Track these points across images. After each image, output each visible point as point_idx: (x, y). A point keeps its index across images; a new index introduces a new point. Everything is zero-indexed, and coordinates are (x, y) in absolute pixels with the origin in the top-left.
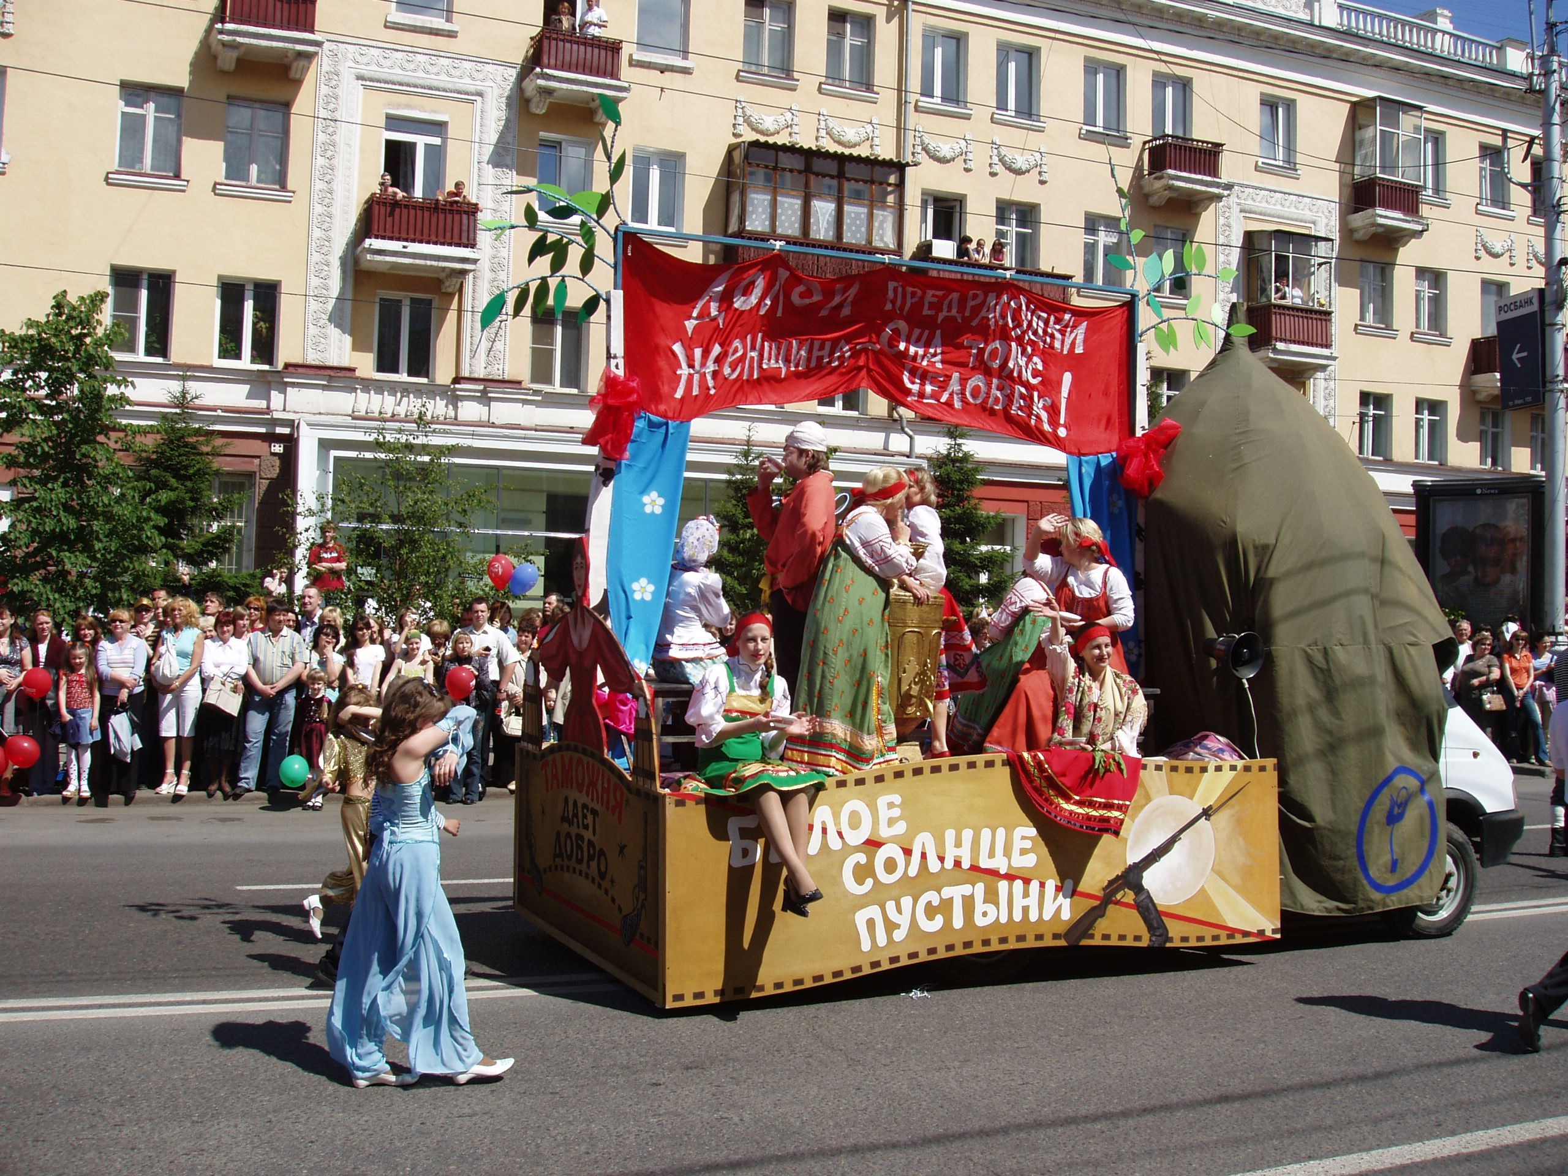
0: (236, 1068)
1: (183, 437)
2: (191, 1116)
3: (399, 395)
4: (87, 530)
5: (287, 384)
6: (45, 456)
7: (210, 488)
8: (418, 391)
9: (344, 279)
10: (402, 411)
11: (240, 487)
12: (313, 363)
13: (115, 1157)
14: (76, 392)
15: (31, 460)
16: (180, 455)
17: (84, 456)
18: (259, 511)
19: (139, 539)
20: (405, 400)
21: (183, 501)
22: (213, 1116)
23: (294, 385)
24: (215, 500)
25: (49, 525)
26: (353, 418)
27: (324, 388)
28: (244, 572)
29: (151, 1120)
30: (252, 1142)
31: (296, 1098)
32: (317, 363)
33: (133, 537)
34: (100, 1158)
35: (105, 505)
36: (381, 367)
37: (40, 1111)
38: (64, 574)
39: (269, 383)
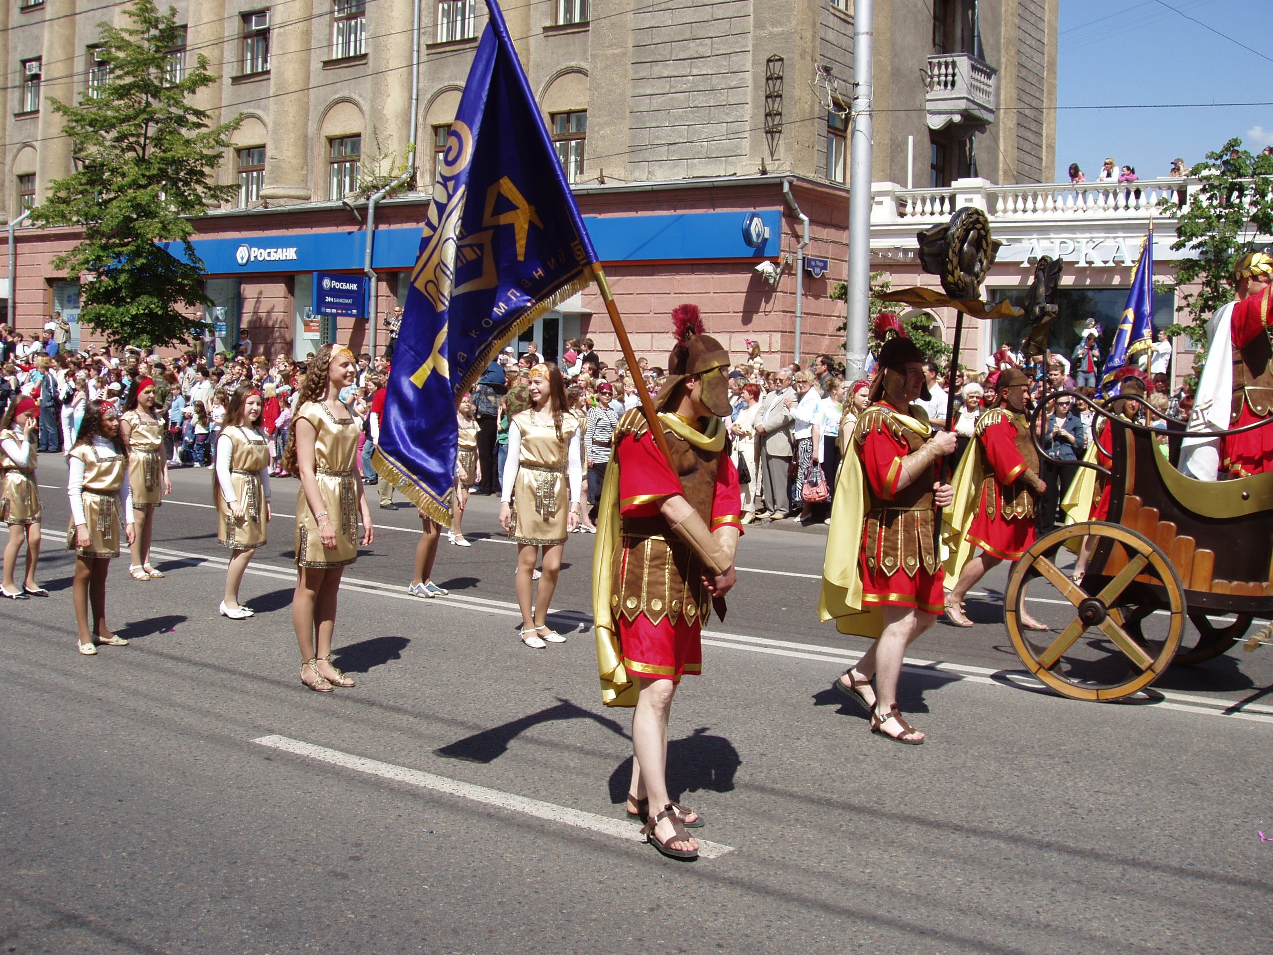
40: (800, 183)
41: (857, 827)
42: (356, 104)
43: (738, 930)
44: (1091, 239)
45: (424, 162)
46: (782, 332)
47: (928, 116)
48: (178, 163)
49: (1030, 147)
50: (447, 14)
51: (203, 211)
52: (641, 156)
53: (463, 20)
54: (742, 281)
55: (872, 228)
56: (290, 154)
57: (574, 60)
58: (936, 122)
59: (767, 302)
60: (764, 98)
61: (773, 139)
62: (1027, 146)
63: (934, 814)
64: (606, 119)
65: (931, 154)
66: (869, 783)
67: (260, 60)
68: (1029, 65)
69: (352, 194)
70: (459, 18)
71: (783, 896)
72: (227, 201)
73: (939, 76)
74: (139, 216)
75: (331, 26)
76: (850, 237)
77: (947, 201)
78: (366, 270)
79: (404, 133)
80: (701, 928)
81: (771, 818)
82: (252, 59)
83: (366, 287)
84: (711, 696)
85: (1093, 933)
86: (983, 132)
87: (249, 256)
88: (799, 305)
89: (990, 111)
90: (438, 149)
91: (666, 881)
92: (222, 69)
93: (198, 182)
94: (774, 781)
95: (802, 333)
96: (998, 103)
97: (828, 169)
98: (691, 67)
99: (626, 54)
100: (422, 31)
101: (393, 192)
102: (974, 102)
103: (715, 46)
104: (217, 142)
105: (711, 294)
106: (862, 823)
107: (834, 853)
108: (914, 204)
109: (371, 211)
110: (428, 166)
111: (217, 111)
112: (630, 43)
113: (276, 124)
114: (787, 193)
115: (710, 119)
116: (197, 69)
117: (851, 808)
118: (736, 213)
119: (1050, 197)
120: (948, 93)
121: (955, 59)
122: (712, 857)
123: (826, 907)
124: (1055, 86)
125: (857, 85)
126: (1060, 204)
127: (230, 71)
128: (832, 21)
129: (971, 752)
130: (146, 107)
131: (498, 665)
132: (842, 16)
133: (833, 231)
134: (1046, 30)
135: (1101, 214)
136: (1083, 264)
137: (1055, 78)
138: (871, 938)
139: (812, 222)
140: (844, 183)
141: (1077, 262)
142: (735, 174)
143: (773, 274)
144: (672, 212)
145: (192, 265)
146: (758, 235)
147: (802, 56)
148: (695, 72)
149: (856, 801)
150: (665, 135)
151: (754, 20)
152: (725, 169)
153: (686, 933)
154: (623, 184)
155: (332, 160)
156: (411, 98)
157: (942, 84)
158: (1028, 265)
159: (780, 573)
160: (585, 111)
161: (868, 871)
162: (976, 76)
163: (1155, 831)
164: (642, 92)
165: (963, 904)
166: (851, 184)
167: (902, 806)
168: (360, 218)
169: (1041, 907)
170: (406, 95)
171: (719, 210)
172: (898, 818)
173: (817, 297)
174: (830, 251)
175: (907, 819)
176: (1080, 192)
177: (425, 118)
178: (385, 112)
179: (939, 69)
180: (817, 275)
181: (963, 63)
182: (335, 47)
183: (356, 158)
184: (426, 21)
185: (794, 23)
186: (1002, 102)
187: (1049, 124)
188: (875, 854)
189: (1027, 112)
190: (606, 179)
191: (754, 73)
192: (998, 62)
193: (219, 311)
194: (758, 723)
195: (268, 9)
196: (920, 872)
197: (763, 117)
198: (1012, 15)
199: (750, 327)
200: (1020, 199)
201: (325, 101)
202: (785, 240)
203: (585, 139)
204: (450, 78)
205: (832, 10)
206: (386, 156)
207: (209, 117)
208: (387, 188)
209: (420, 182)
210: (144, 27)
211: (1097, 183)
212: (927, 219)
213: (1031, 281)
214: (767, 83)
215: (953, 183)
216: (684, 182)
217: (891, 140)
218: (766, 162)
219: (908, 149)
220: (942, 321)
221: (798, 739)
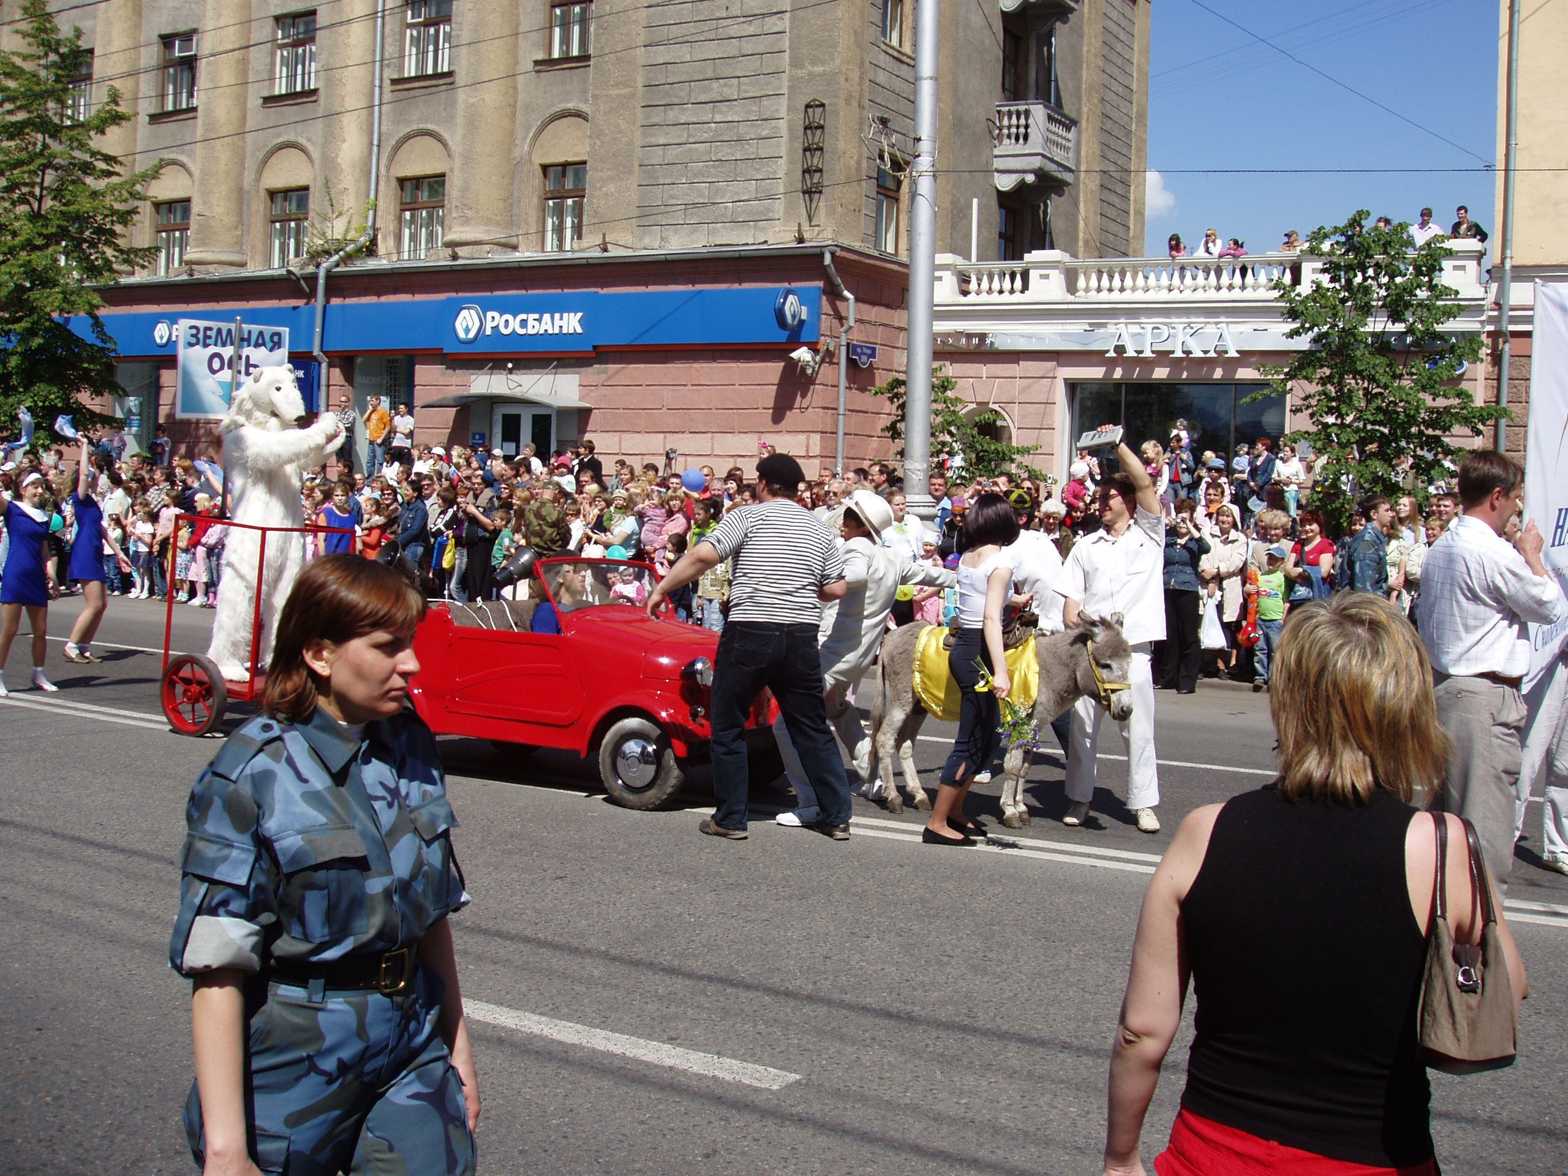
40: (844, 254)
42: (303, 150)
44: (1189, 324)
45: (386, 222)
46: (822, 432)
47: (996, 174)
48: (81, 219)
49: (1115, 213)
50: (415, 42)
51: (115, 279)
52: (652, 220)
53: (436, 51)
54: (773, 370)
56: (221, 210)
57: (571, 101)
58: (1006, 183)
59: (803, 396)
60: (801, 151)
61: (811, 201)
62: (1111, 212)
63: (1037, 1029)
64: (610, 173)
65: (998, 220)
66: (956, 991)
67: (184, 95)
68: (1115, 115)
69: (297, 259)
70: (431, 48)
71: (865, 1136)
72: (143, 267)
73: (1009, 127)
74: (33, 285)
75: (273, 54)
77: (1018, 277)
78: (315, 354)
79: (363, 186)
81: (842, 1038)
82: (175, 94)
83: (315, 374)
84: (759, 884)
86: (1060, 196)
87: (170, 334)
88: (842, 400)
89: (1070, 170)
90: (404, 207)
92: (136, 105)
93: (108, 243)
95: (845, 434)
96: (1078, 162)
97: (877, 237)
98: (713, 113)
99: (634, 95)
100: (386, 62)
101: (349, 258)
102: (1052, 160)
103: (742, 87)
104: (131, 194)
105: (737, 387)
106: (952, 1042)
107: (921, 1079)
108: (979, 281)
109: (321, 281)
110: (392, 227)
111: (130, 157)
112: (640, 82)
113: (205, 173)
114: (829, 266)
115: (736, 175)
116: (108, 104)
117: (938, 1024)
118: (766, 290)
119: (1140, 274)
120: (1020, 148)
121: (1029, 107)
122: (775, 1087)
123: (917, 1149)
124: (1144, 141)
125: (919, 139)
126: (1152, 282)
127: (146, 108)
128: (883, 60)
130: (42, 151)
131: (498, 848)
132: (896, 54)
133: (882, 310)
134: (1135, 75)
135: (1201, 295)
136: (1179, 354)
137: (1145, 132)
139: (857, 300)
140: (896, 254)
141: (1173, 352)
142: (766, 242)
143: (812, 363)
144: (690, 287)
145: (100, 345)
146: (794, 316)
147: (848, 102)
148: (718, 118)
149: (942, 1015)
150: (683, 194)
151: (790, 57)
152: (753, 236)
154: (630, 253)
155: (274, 219)
156: (371, 144)
157: (1013, 137)
158: (1114, 355)
160: (584, 163)
161: (963, 1102)
162: (1053, 128)
164: (654, 141)
165: (1081, 1142)
166: (907, 257)
168: (307, 290)
170: (365, 140)
171: (746, 286)
172: (994, 1034)
173: (863, 389)
174: (878, 335)
175: (1003, 1036)
176: (1177, 268)
177: (388, 169)
178: (339, 161)
179: (1010, 118)
180: (864, 364)
181: (1038, 112)
182: (277, 81)
183: (302, 216)
184: (391, 50)
185: (838, 61)
186: (1083, 159)
187: (1137, 187)
189: (1112, 172)
190: (609, 247)
191: (789, 121)
192: (1079, 111)
193: (132, 402)
195: (194, 31)
197: (800, 173)
198: (1095, 56)
199: (783, 424)
200: (1105, 276)
201: (265, 145)
202: (826, 322)
203: (584, 197)
204: (420, 121)
205: (883, 47)
206: (340, 214)
207: (121, 164)
208: (342, 253)
209: (382, 249)
210: (41, 51)
211: (1196, 258)
212: (995, 298)
213: (1118, 373)
214: (805, 134)
215: (1026, 255)
216: (705, 250)
217: (952, 203)
218: (803, 228)
219: (971, 214)
220: (1012, 421)
221: (868, 937)
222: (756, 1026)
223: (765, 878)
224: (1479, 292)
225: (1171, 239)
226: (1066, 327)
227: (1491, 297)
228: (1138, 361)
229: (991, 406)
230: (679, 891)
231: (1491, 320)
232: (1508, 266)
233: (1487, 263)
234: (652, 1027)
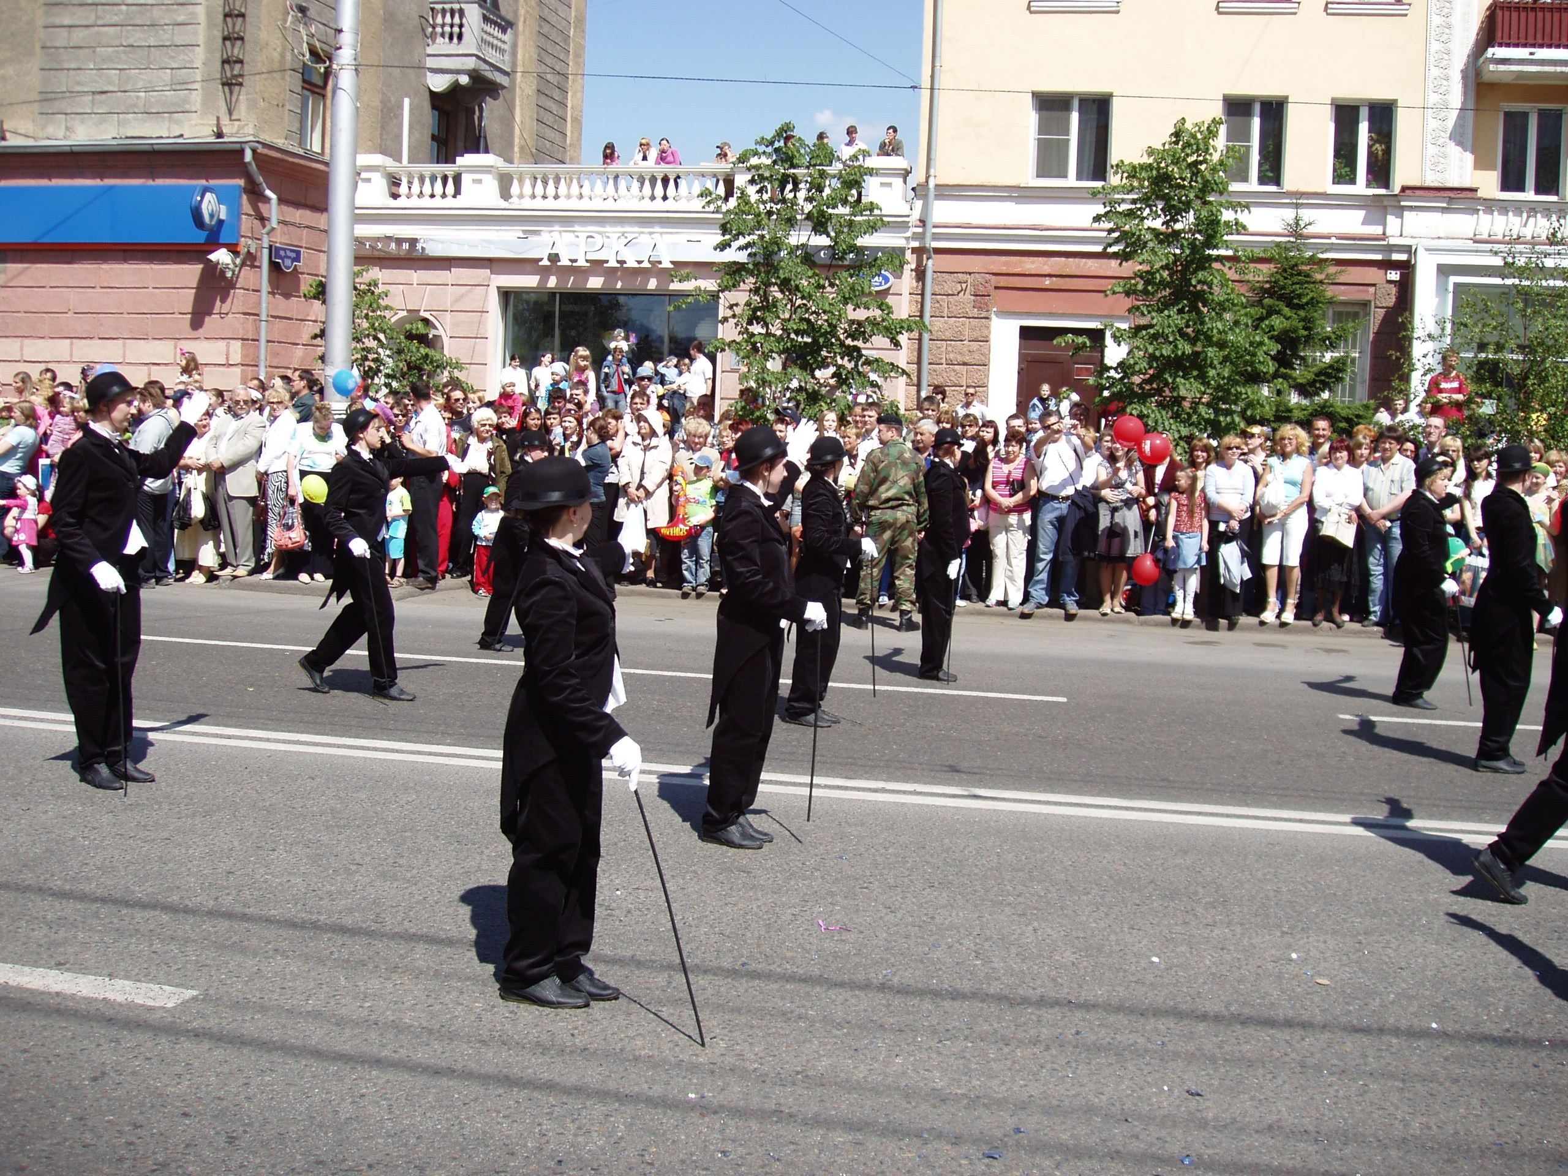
0: (1329, 887)
1: (1296, 265)
2: (1281, 926)
3: (1525, 215)
4: (1202, 356)
5: (1404, 208)
6: (1163, 284)
7: (1324, 316)
8: (1547, 210)
9: (1465, 93)
10: (1527, 232)
11: (1356, 315)
12: (1432, 185)
13: (1205, 954)
14: (1192, 219)
15: (1150, 288)
16: (1293, 284)
17: (1199, 282)
18: (1375, 343)
19: (1252, 364)
20: (1532, 220)
21: (1295, 331)
22: (1303, 929)
23: (1411, 208)
24: (1329, 329)
25: (1166, 351)
26: (1475, 242)
27: (1444, 210)
28: (1357, 403)
29: (1241, 924)
30: (1340, 960)
31: (1387, 924)
32: (1436, 184)
33: (1246, 363)
34: (1191, 953)
35: (1220, 332)
36: (1505, 187)
37: (1137, 902)
38: (1178, 400)
39: (1385, 207)
40: (266, 151)
41: (351, 954)
43: (208, 1093)
44: (623, 233)
46: (243, 339)
47: (428, 74)
49: (552, 120)
52: (57, 106)
54: (191, 272)
55: (357, 211)
58: (439, 83)
59: (223, 301)
60: (220, 41)
61: (231, 93)
62: (548, 119)
63: (445, 930)
65: (431, 122)
66: (364, 898)
68: (553, 19)
71: (264, 1045)
73: (443, 26)
76: (329, 221)
77: (450, 181)
80: (160, 1095)
81: (243, 951)
84: (160, 803)
85: (637, 1053)
86: (495, 97)
88: (264, 305)
89: (505, 73)
91: (111, 1041)
94: (246, 905)
95: (268, 341)
96: (514, 64)
97: (302, 135)
102: (485, 61)
105: (151, 290)
106: (357, 947)
107: (324, 986)
108: (410, 183)
114: (249, 163)
115: (150, 63)
117: (342, 930)
118: (182, 186)
119: (575, 181)
120: (453, 48)
121: (463, 6)
122: (170, 1005)
123: (317, 1054)
124: (583, 47)
125: (340, 31)
126: (586, 191)
129: (487, 852)
133: (308, 213)
135: (635, 205)
136: (613, 263)
137: (584, 38)
138: (375, 1085)
139: (281, 201)
140: (323, 153)
141: (607, 262)
142: (182, 136)
143: (231, 266)
144: (97, 182)
146: (212, 216)
149: (348, 921)
150: (90, 80)
152: (169, 129)
153: (142, 1104)
154: (31, 143)
157: (447, 36)
158: (548, 263)
159: (245, 644)
161: (367, 1004)
162: (488, 28)
163: (704, 929)
164: (58, 21)
165: (485, 1033)
166: (331, 156)
167: (406, 923)
169: (576, 1028)
171: (160, 182)
172: (402, 937)
173: (287, 296)
174: (304, 238)
176: (611, 177)
179: (444, 17)
180: (288, 268)
181: (473, 12)
186: (520, 62)
187: (575, 93)
188: (375, 984)
189: (549, 77)
190: (8, 135)
191: (208, 7)
192: (516, 13)
194: (222, 834)
196: (430, 1001)
197: (218, 65)
199: (201, 332)
200: (539, 182)
202: (247, 223)
211: (631, 167)
212: (426, 202)
213: (552, 282)
214: (225, 21)
215: (458, 159)
216: (114, 142)
217: (382, 102)
218: (222, 122)
219: (402, 115)
220: (443, 330)
221: (274, 850)
222: (151, 945)
223: (168, 797)
224: (905, 210)
225: (606, 147)
226: (501, 233)
227: (916, 215)
228: (572, 269)
229: (423, 314)
230: (74, 814)
231: (915, 237)
232: (931, 184)
233: (913, 181)
234: (38, 954)
